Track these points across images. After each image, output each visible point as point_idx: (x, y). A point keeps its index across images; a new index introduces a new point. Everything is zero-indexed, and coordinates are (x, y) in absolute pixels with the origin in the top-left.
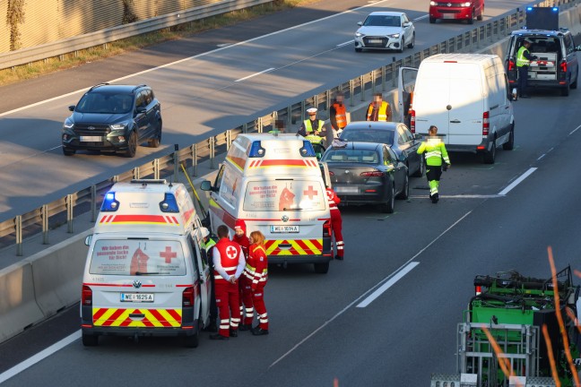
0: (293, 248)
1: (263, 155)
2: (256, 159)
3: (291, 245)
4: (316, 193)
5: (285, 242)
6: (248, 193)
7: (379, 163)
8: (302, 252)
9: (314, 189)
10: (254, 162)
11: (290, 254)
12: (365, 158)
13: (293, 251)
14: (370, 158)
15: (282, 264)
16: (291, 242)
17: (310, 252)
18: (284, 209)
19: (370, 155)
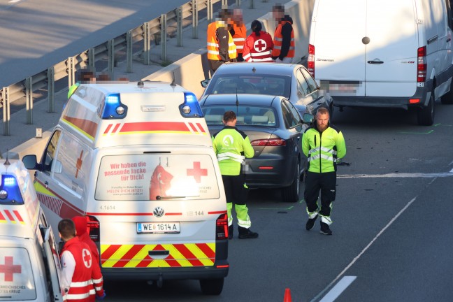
0: (170, 257)
1: (124, 115)
2: (114, 122)
3: (167, 253)
4: (205, 172)
5: (159, 247)
6: (102, 173)
7: (277, 126)
8: (185, 263)
9: (202, 167)
10: (110, 126)
11: (167, 265)
12: (255, 119)
13: (171, 260)
14: (263, 119)
15: (155, 281)
16: (168, 247)
17: (195, 262)
18: (158, 198)
19: (261, 113)
